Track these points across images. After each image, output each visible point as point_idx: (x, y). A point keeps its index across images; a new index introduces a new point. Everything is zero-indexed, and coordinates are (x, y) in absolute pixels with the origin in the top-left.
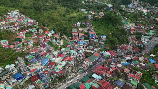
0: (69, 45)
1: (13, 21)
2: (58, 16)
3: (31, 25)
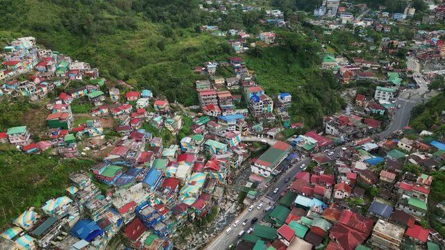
0: (199, 126)
1: (26, 70)
2: (144, 48)
3: (80, 78)
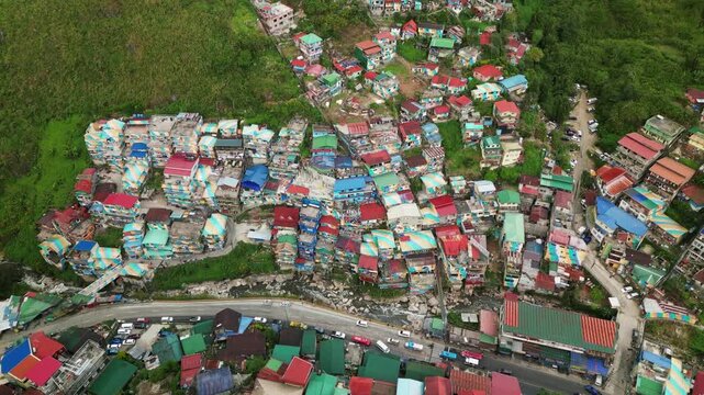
0: (538, 184)
3: (458, 11)
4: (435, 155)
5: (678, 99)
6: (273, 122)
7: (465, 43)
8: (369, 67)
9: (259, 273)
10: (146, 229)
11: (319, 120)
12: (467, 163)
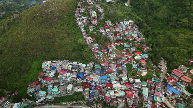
4: (125, 72)
5: (187, 61)
6: (86, 63)
7: (133, 46)
8: (109, 51)
9: (79, 100)
10: (53, 87)
11: (97, 62)
12: (133, 75)
